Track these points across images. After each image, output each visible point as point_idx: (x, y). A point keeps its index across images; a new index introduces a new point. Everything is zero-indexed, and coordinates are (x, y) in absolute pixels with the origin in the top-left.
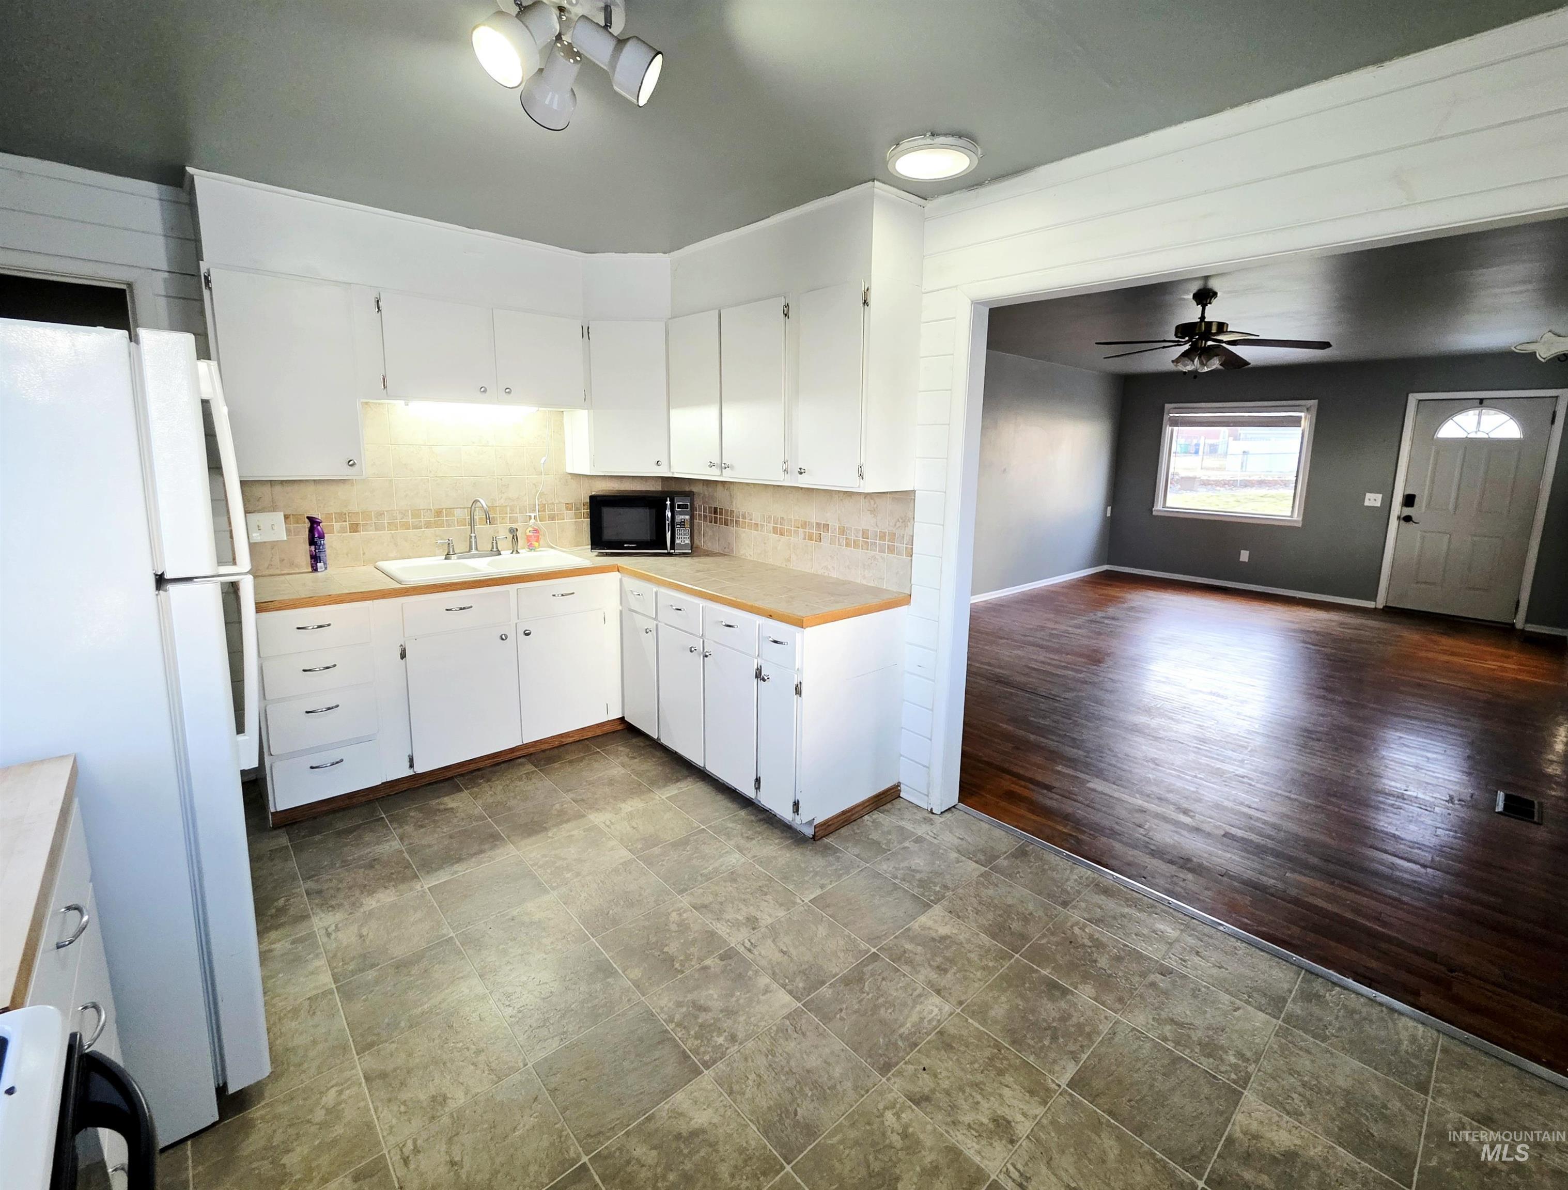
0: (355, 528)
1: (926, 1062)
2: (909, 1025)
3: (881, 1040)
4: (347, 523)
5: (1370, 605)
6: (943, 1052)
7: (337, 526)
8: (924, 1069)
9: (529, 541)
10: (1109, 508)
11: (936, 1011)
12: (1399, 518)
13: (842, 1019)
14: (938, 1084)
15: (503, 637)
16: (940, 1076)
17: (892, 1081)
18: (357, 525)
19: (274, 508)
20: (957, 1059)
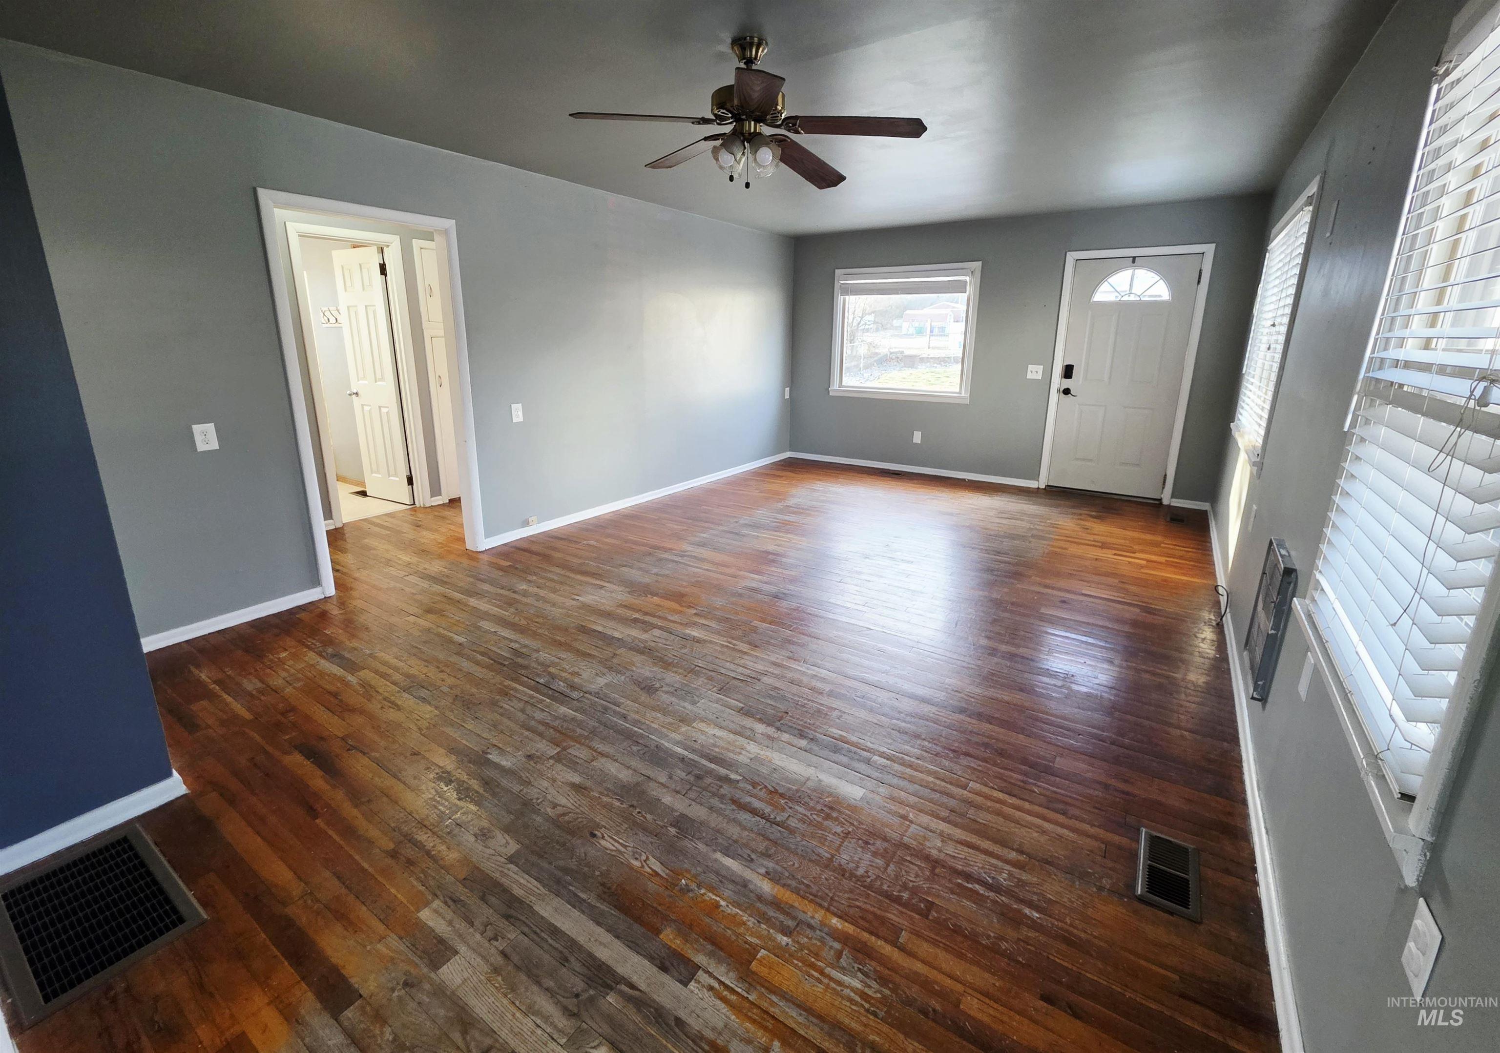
5: (1033, 484)
10: (787, 389)
12: (1059, 391)
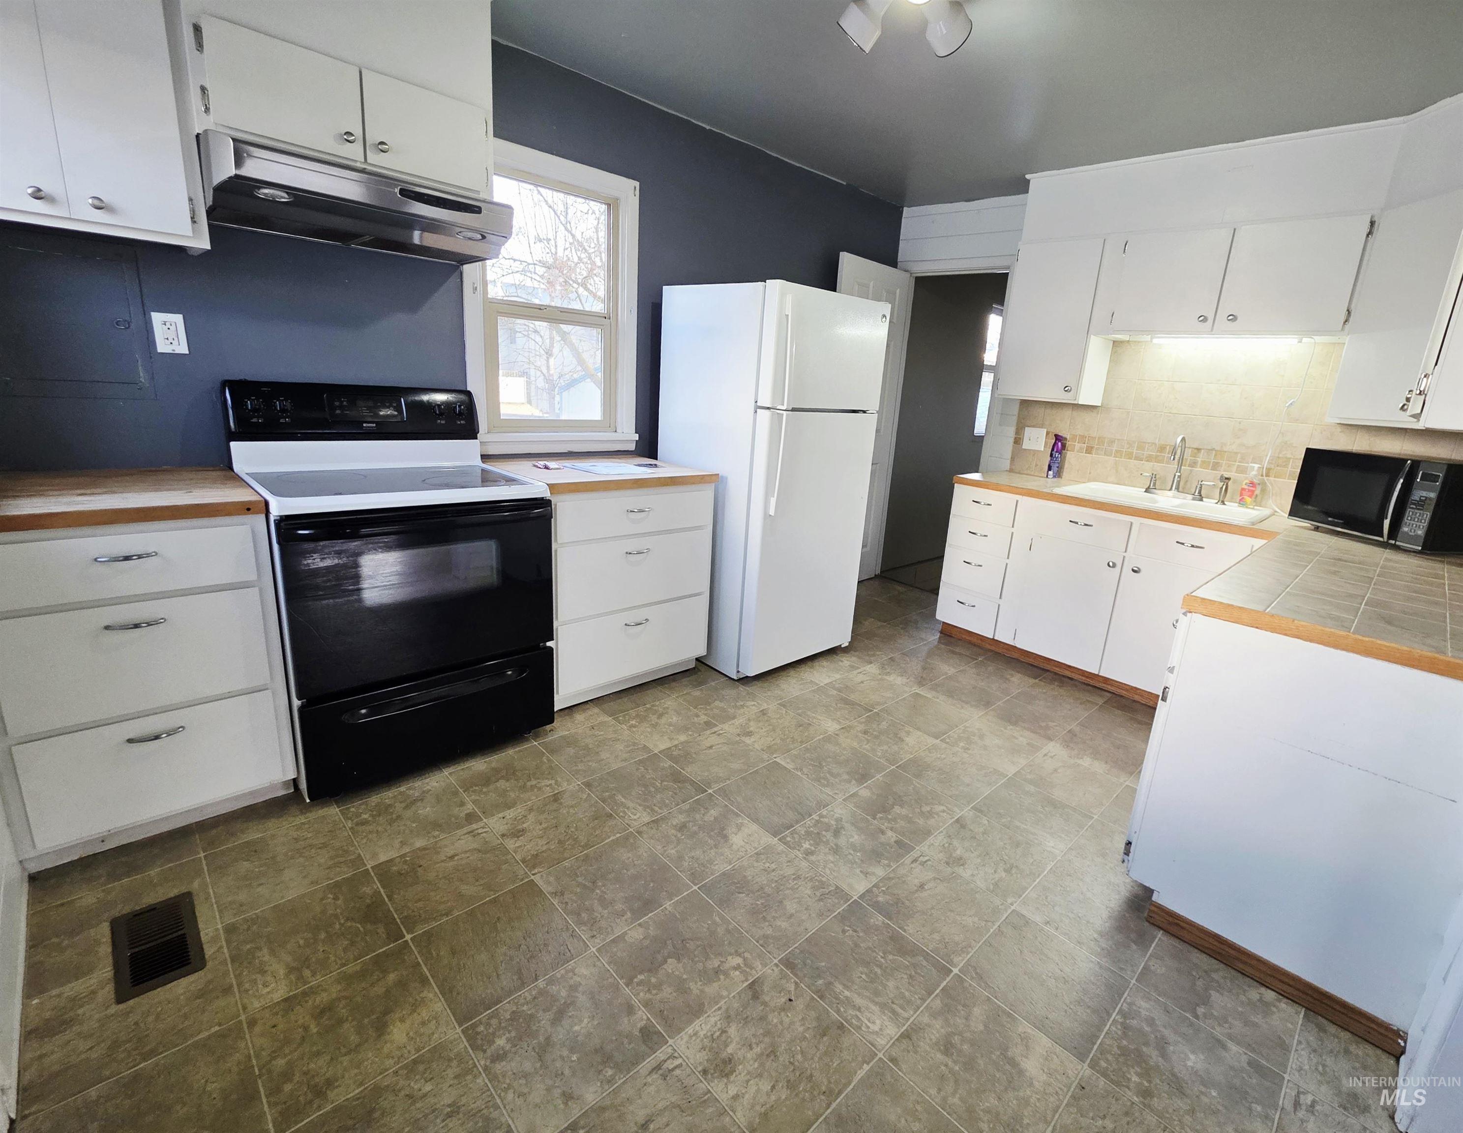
0: (1089, 450)
1: (799, 1004)
2: (847, 993)
3: (823, 964)
4: (1085, 445)
6: (815, 1024)
7: (1078, 445)
8: (790, 1000)
9: (1241, 495)
11: (876, 1028)
13: (844, 931)
14: (774, 1011)
15: (1111, 564)
16: (783, 1014)
17: (775, 968)
18: (1092, 448)
19: (1042, 426)
20: (805, 1037)
